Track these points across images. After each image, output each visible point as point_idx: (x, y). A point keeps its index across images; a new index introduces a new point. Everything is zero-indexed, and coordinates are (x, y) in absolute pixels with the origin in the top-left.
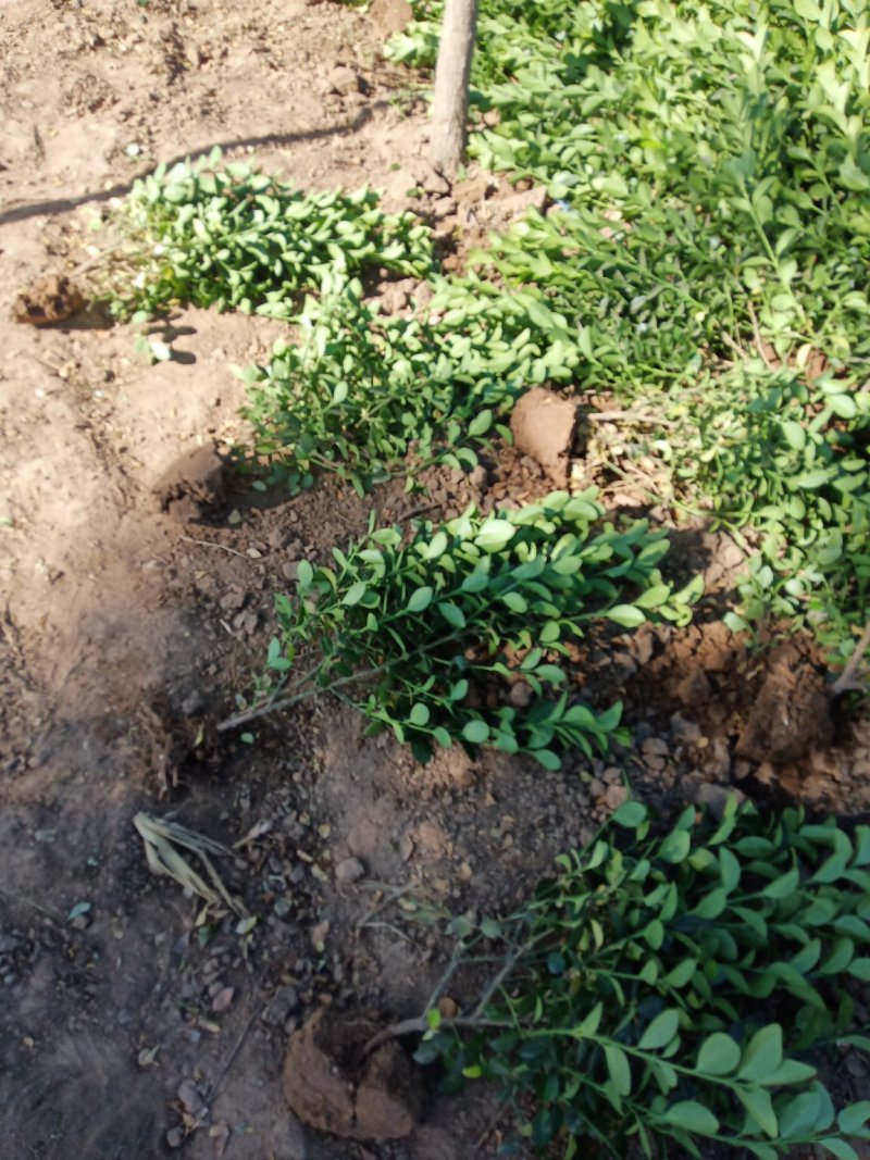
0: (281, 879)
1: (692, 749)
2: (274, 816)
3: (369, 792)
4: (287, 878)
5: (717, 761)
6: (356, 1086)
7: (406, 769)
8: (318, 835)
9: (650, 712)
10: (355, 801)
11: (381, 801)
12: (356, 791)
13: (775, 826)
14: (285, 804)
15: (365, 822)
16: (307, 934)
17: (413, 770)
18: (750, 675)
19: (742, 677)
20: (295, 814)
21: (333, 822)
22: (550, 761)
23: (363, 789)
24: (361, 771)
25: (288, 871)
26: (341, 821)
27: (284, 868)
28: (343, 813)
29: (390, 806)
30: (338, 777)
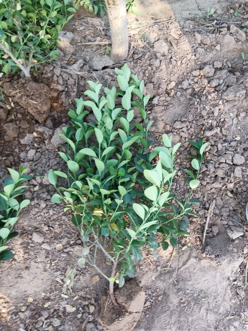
0: (46, 322)
1: (36, 140)
2: (18, 323)
3: (19, 279)
4: (46, 319)
5: (44, 132)
6: (127, 312)
7: (13, 262)
8: (31, 303)
9: (17, 150)
10: (21, 286)
11: (23, 275)
12: (17, 285)
13: (74, 123)
14: (14, 318)
15: (31, 283)
16: (69, 314)
17: (14, 260)
18: (12, 104)
19: (12, 108)
20: (20, 313)
21: (28, 296)
22: (25, 203)
23: (17, 283)
24: (9, 282)
25: (43, 318)
26: (28, 293)
27: (41, 320)
28: (25, 291)
29: (27, 272)
30: (9, 292)
